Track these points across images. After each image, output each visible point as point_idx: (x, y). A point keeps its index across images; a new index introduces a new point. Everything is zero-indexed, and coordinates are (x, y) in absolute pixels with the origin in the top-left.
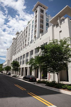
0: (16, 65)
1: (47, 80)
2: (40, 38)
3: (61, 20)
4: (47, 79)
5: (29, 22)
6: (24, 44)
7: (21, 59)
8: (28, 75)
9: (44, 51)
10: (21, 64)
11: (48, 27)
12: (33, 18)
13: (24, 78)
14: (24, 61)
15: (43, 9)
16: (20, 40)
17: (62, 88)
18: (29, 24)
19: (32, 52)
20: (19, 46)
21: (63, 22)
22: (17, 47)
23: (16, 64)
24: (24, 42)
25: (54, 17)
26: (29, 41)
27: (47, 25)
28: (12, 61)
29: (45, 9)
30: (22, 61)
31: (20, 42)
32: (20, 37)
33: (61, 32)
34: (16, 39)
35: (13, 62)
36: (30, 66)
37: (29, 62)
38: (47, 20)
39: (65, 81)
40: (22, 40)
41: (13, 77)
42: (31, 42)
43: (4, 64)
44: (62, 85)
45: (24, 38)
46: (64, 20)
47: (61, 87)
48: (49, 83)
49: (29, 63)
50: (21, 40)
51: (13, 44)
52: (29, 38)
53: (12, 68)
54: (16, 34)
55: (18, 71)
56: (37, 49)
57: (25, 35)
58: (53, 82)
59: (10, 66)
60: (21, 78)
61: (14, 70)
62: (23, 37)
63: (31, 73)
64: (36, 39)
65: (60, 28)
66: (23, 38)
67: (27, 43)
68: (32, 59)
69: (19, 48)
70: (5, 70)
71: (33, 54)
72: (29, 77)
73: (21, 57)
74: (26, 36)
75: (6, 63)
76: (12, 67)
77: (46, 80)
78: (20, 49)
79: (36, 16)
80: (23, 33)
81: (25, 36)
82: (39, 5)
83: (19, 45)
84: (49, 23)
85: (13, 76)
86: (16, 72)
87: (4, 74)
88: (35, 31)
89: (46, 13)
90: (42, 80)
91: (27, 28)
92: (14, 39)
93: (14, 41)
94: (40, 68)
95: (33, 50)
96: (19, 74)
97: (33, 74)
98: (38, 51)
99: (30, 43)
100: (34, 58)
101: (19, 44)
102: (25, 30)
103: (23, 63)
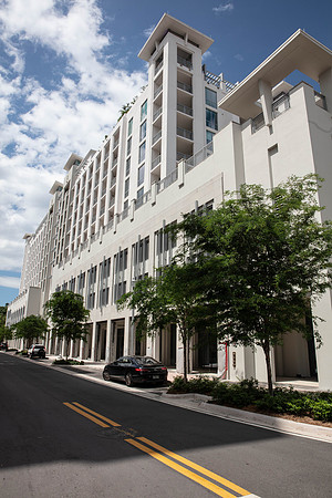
0: (72, 310)
1: (219, 374)
2: (179, 182)
3: (274, 95)
4: (215, 370)
5: (125, 110)
6: (107, 209)
7: (92, 280)
8: (125, 354)
9: (201, 241)
10: (91, 304)
11: (216, 129)
12: (144, 88)
13: (108, 368)
14: (105, 292)
15: (190, 48)
16: (83, 191)
17: (291, 413)
18: (128, 116)
19: (141, 245)
20: (80, 223)
21: (281, 108)
22: (72, 227)
23: (68, 308)
24: (103, 202)
25: (239, 85)
26: (126, 195)
27: (211, 118)
28: (52, 291)
29: (198, 46)
30: (96, 291)
31: (85, 201)
32: (85, 177)
33: (273, 150)
34: (67, 190)
35: (57, 295)
36: (137, 313)
37: (129, 294)
38: (210, 97)
39: (299, 377)
40: (96, 192)
41: (57, 368)
42: (138, 203)
43: (13, 308)
44: (289, 399)
45: (105, 183)
46: (288, 95)
47: (285, 407)
48: (227, 391)
49: (129, 300)
50: (92, 194)
51: (51, 212)
52: (127, 181)
53: (52, 327)
54: (68, 167)
55: (79, 337)
56: (168, 234)
57: (110, 170)
58: (247, 387)
59: (41, 314)
60: (94, 370)
61: (58, 333)
62: (101, 180)
63: (140, 347)
64: (159, 188)
65: (271, 133)
66: (100, 185)
67: (118, 208)
68: (143, 282)
69: (80, 229)
70: (19, 335)
71: (147, 258)
72: (130, 365)
73: (93, 270)
74: (114, 175)
75: (22, 302)
76: (50, 319)
77: (210, 376)
78: (86, 235)
79: (158, 82)
80: (99, 159)
81: (109, 175)
82: (169, 30)
83: (83, 218)
84: (219, 111)
85: (56, 363)
86: (68, 343)
87: (13, 353)
88: (157, 151)
89: (203, 67)
90: (194, 376)
91: (116, 136)
92: (57, 188)
93: (58, 199)
94: (182, 319)
95: (147, 240)
96: (87, 352)
97: (152, 349)
98: (170, 243)
99: (131, 204)
100: (152, 274)
101: (81, 212)
102: (107, 148)
103: (104, 301)
